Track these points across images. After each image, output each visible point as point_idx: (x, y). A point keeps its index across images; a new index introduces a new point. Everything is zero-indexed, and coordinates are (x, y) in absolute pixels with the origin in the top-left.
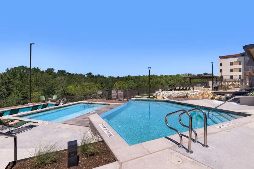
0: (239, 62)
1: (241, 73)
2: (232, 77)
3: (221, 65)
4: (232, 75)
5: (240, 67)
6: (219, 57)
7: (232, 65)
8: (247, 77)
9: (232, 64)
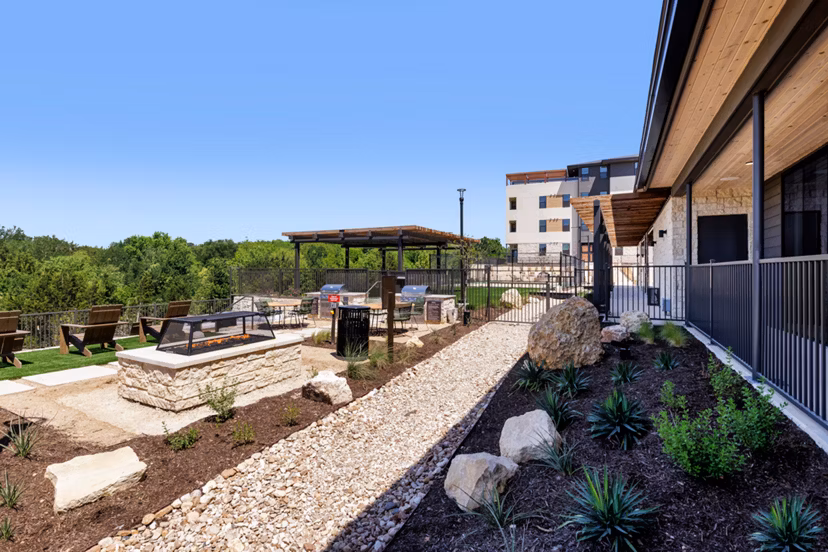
0: (563, 196)
1: (568, 237)
2: (543, 249)
3: (513, 205)
4: (543, 242)
5: (568, 213)
6: (508, 176)
7: (545, 207)
8: (585, 249)
9: (543, 203)
